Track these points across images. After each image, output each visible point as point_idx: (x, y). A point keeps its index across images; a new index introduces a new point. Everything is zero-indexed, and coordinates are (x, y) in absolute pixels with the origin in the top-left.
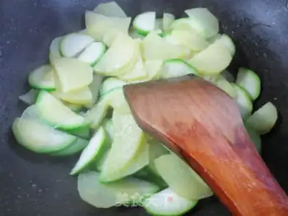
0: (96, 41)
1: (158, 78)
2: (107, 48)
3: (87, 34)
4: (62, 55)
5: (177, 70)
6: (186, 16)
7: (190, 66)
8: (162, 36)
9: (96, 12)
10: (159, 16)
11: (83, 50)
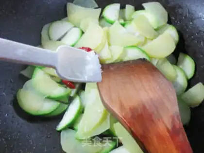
0: (75, 27)
1: (119, 61)
2: (83, 33)
3: (68, 21)
4: (50, 39)
5: (133, 54)
6: (143, 8)
7: (144, 52)
8: (123, 25)
9: (76, 4)
10: (123, 7)
11: (66, 34)
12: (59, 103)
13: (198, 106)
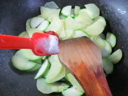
0: (46, 20)
1: (71, 38)
2: (50, 23)
3: (41, 17)
4: (31, 27)
5: (79, 34)
6: (85, 8)
7: (85, 32)
8: (73, 18)
9: (46, 7)
10: (73, 8)
11: (40, 24)
12: (36, 64)
13: (117, 62)
